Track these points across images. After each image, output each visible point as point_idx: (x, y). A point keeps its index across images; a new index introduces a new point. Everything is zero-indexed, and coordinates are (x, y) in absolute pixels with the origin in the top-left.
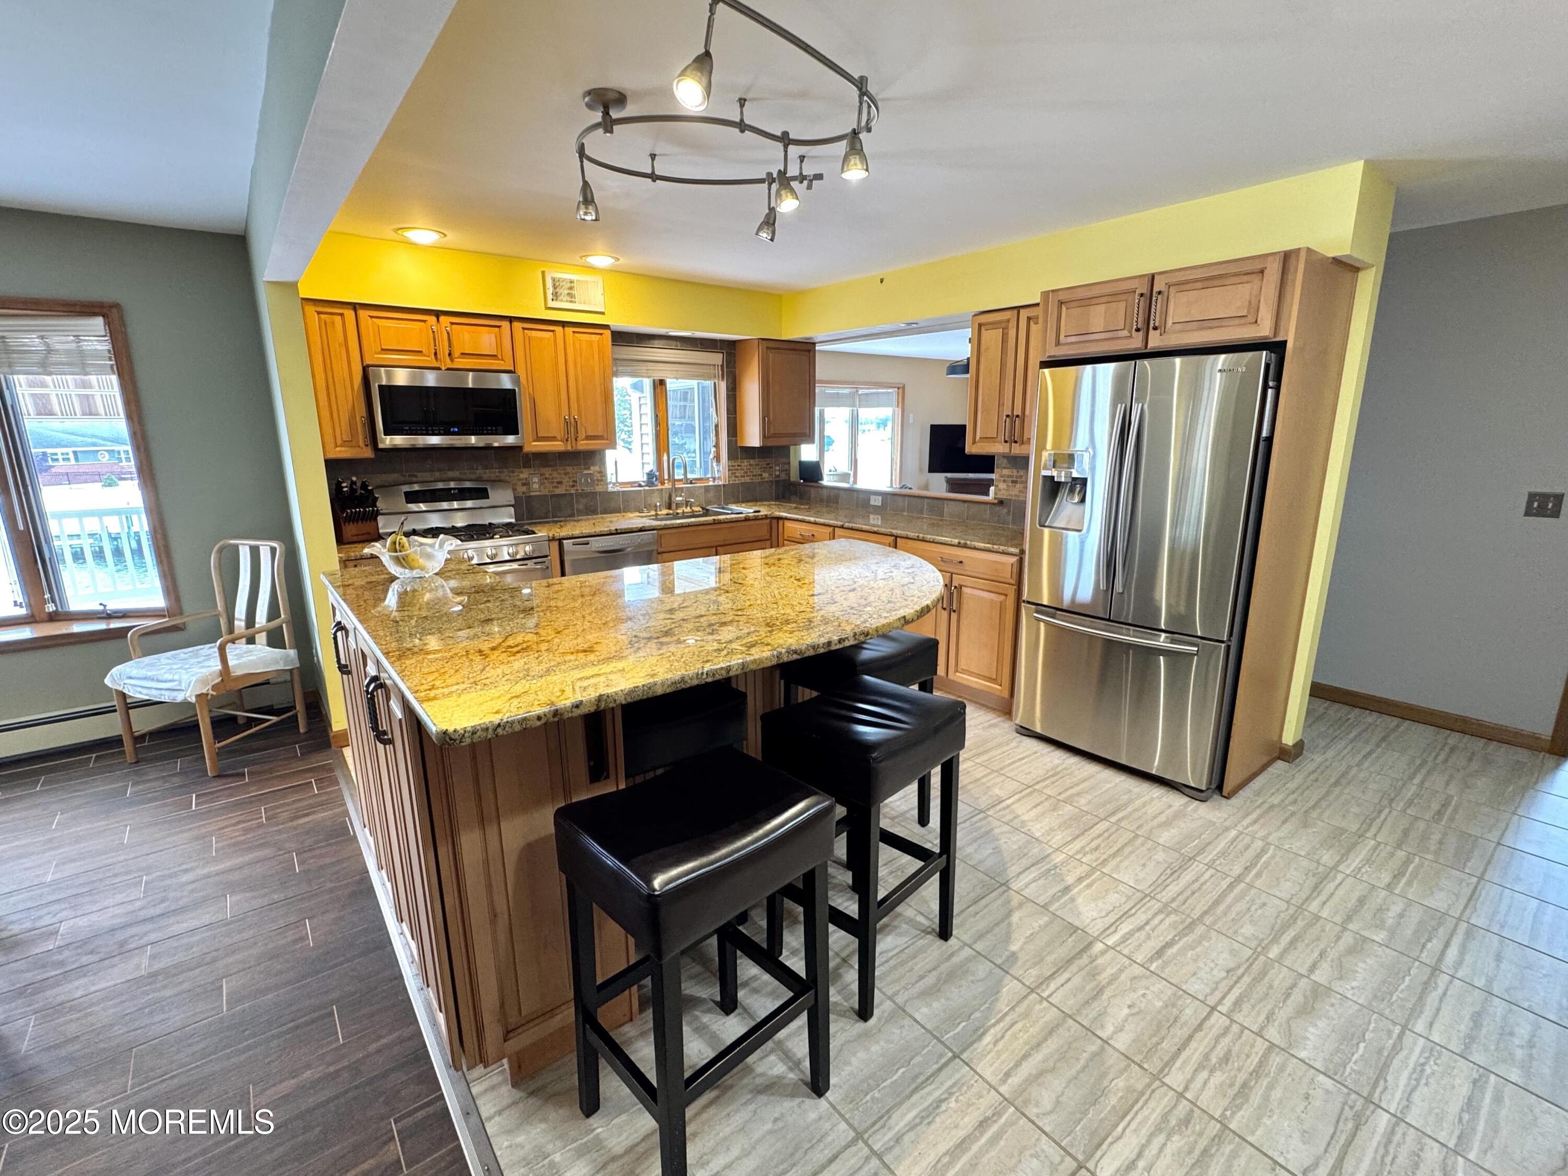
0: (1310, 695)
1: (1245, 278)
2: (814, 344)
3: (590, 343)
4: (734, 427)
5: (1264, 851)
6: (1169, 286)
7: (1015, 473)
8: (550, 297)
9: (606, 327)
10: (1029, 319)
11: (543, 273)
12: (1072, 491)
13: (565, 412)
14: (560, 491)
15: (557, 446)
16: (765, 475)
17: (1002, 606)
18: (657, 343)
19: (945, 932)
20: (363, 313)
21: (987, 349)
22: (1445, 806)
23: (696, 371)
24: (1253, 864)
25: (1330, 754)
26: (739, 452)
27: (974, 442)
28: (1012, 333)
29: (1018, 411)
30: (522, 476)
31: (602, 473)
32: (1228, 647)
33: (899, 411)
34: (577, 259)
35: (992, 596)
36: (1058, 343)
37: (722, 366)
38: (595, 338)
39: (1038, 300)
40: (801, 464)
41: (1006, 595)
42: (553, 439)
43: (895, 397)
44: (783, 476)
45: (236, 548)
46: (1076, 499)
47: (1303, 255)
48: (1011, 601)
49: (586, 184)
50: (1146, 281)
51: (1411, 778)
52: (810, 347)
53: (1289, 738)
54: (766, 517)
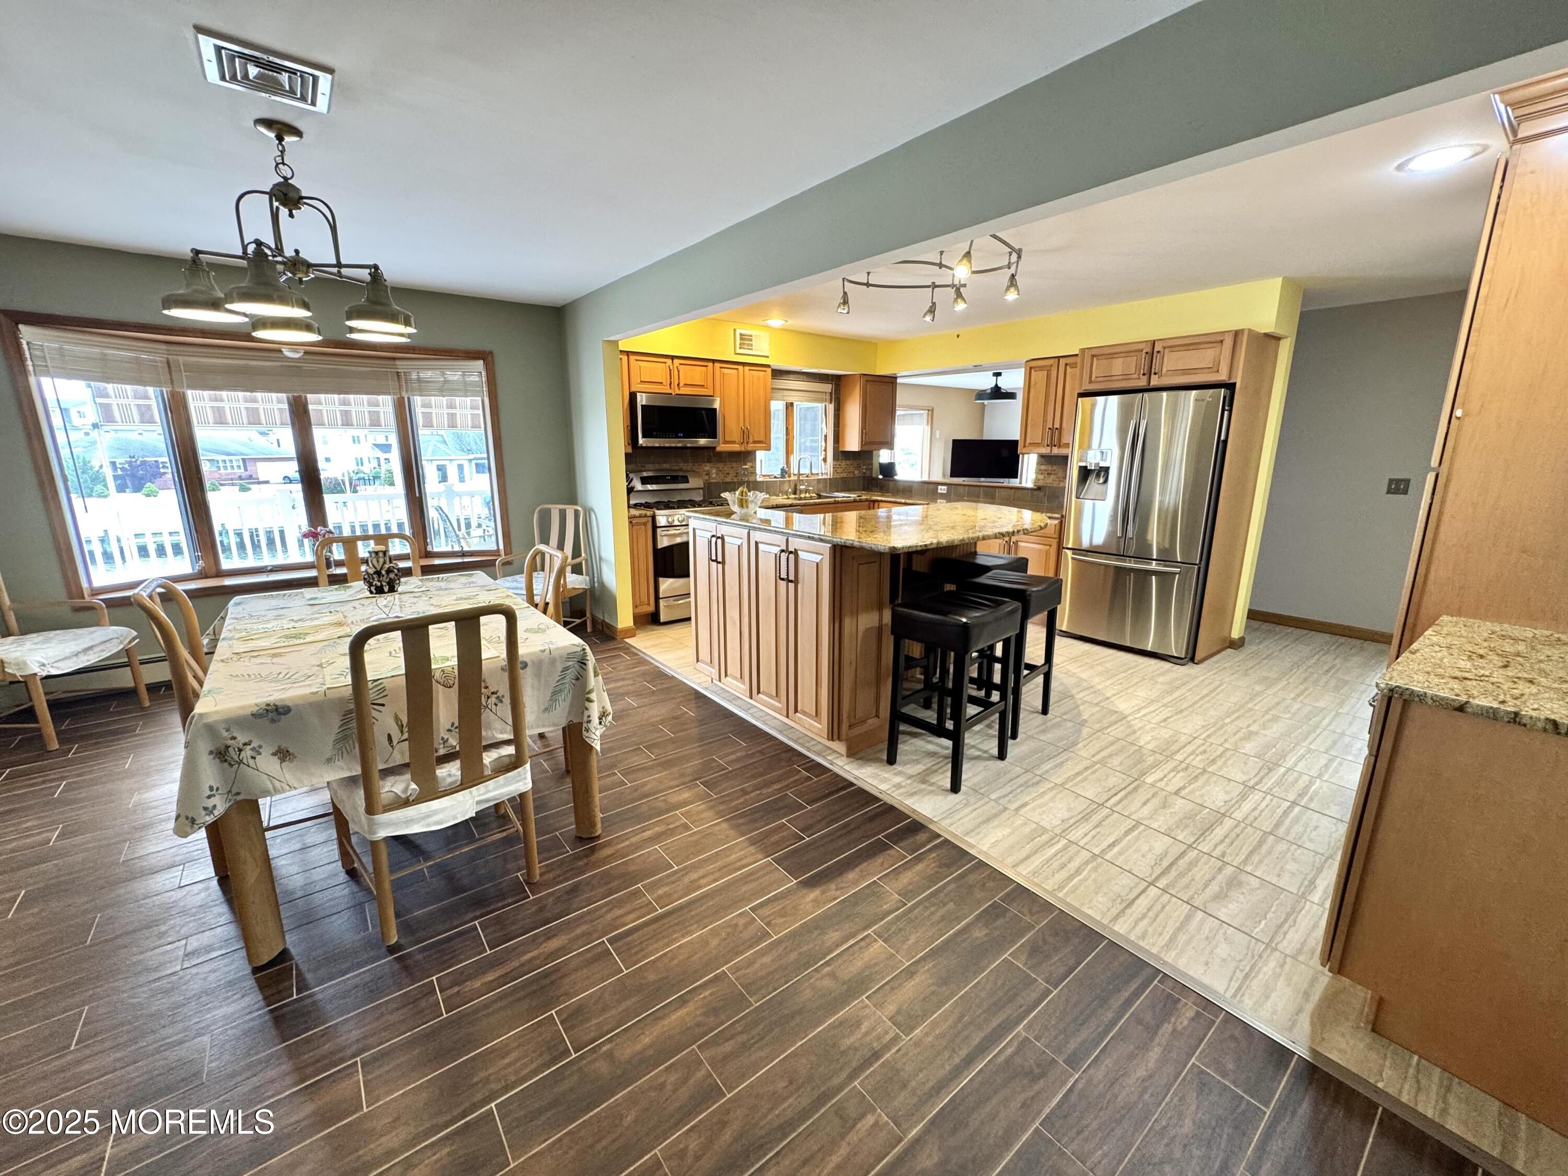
0: (1248, 618)
1: (1211, 345)
2: (896, 378)
3: (759, 378)
4: (838, 437)
5: (1220, 685)
6: (1164, 348)
7: (1050, 467)
8: (738, 346)
9: (768, 366)
10: (1066, 365)
11: (735, 330)
12: (1098, 476)
13: (741, 425)
14: (728, 479)
15: (736, 447)
16: (856, 472)
17: (1047, 553)
18: (792, 377)
19: (1045, 711)
20: (632, 358)
21: (1036, 384)
22: (1331, 668)
23: (816, 396)
24: (1214, 690)
25: (1261, 646)
26: (842, 455)
27: (1025, 446)
28: (1054, 373)
29: (1057, 425)
30: (707, 468)
31: (754, 467)
32: (1199, 568)
33: (928, 428)
34: (760, 322)
35: (1041, 547)
36: (1091, 382)
37: (831, 393)
38: (762, 374)
39: (1077, 352)
40: (881, 465)
41: (1050, 546)
42: (734, 442)
43: (925, 416)
44: (868, 474)
45: (550, 510)
46: (1102, 480)
47: (1246, 333)
48: (1053, 550)
49: (845, 293)
50: (1149, 344)
51: (1312, 657)
52: (893, 380)
53: (1236, 633)
54: (867, 500)
